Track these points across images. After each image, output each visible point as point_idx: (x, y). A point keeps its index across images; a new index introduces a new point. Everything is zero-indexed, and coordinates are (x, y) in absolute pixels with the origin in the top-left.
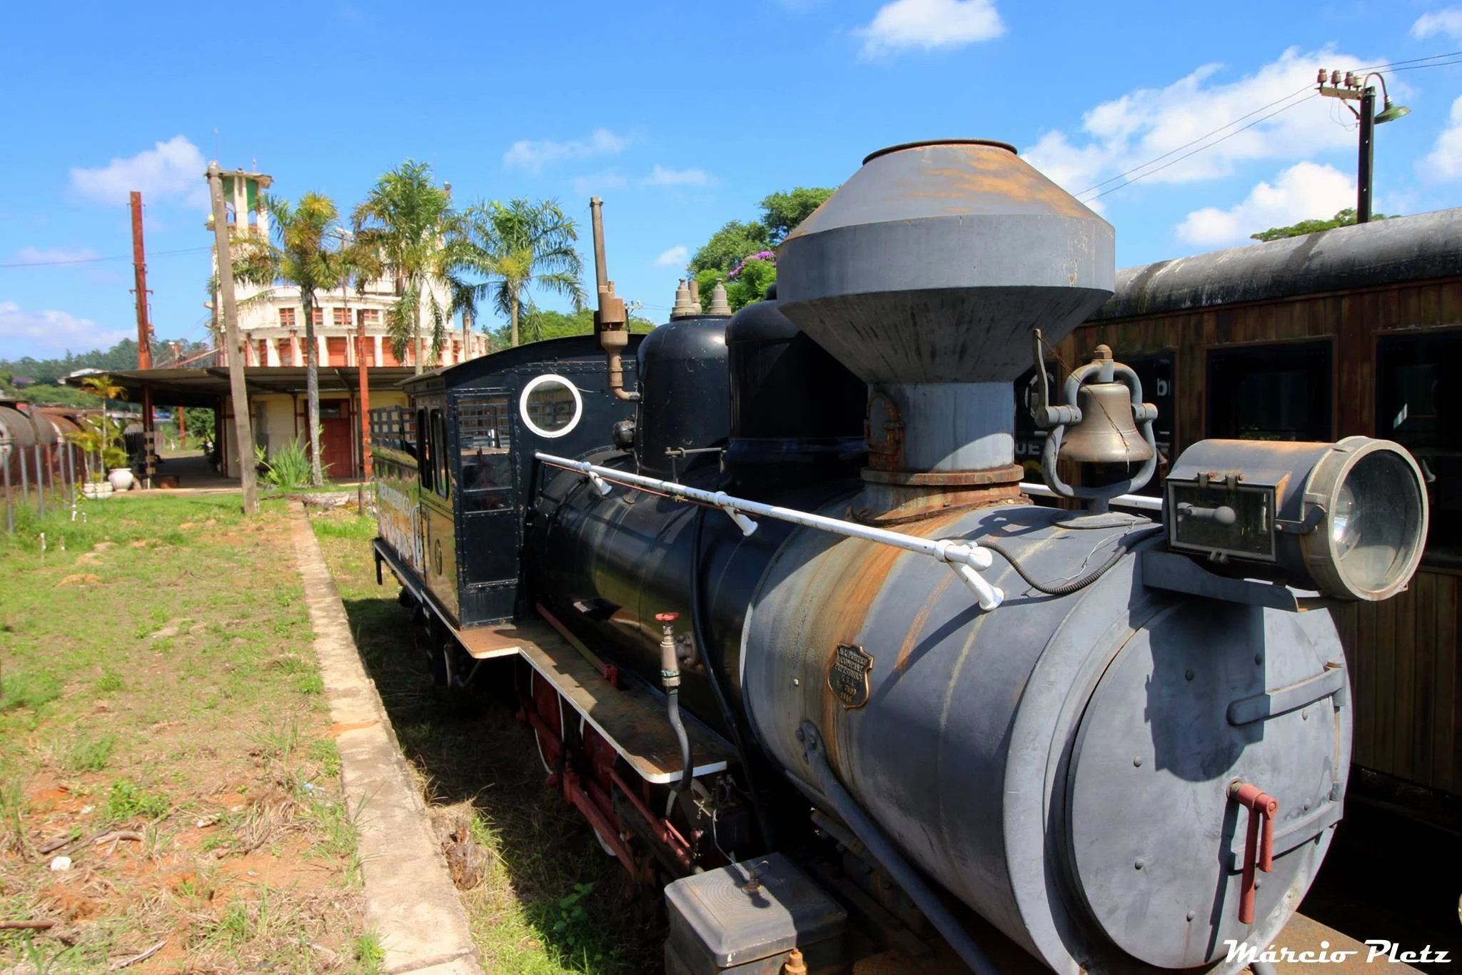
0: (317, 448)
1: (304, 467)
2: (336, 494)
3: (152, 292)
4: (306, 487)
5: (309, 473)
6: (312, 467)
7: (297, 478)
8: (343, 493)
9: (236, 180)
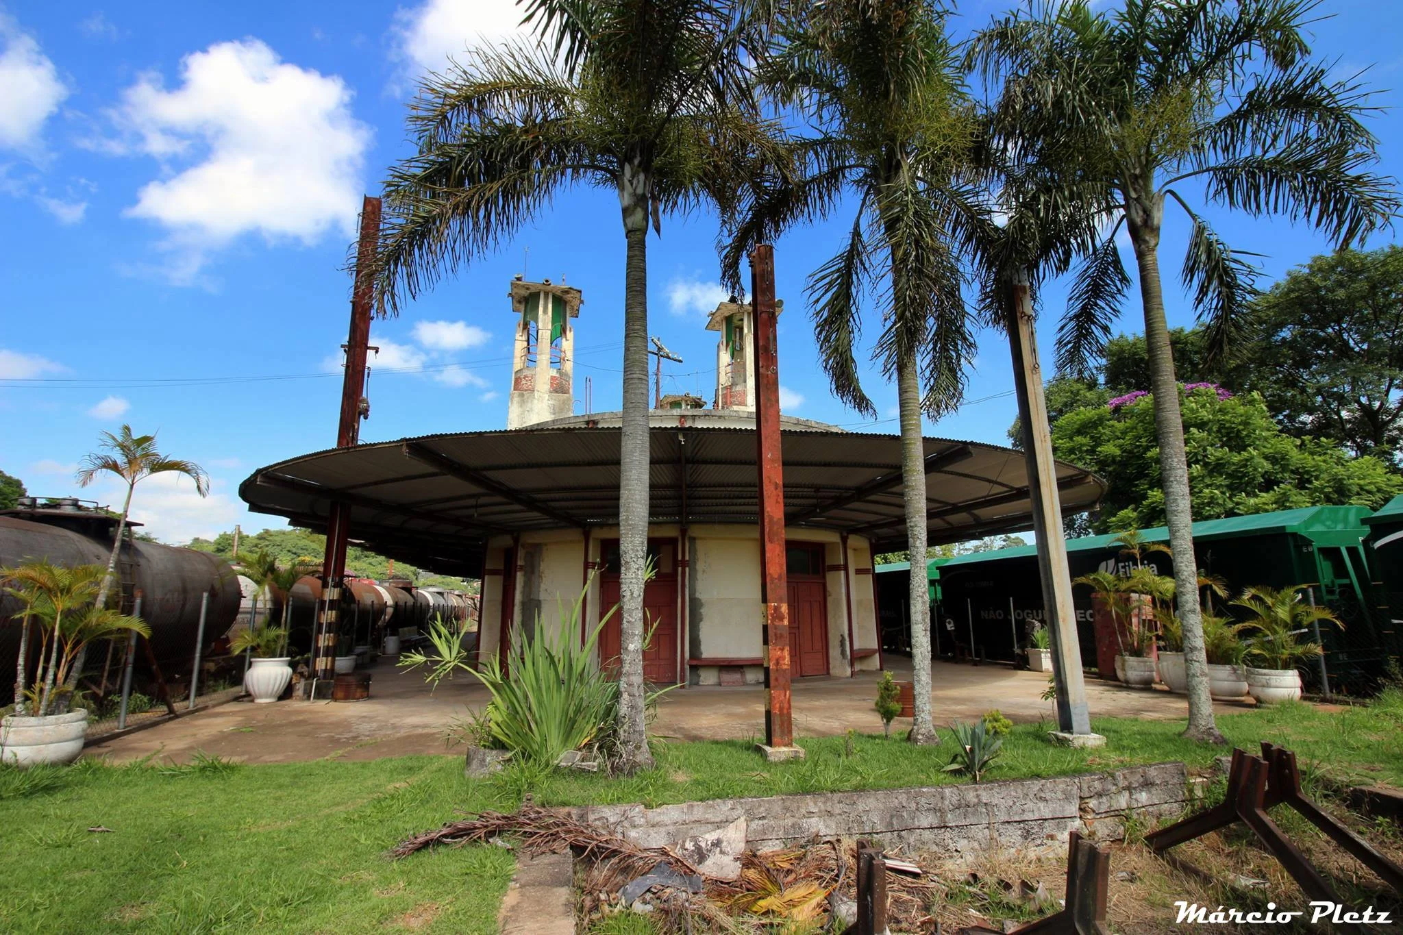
0: (639, 629)
1: (594, 691)
2: (699, 810)
3: (377, 350)
4: (592, 765)
5: (609, 710)
6: (617, 695)
7: (569, 728)
8: (724, 808)
9: (542, 296)
